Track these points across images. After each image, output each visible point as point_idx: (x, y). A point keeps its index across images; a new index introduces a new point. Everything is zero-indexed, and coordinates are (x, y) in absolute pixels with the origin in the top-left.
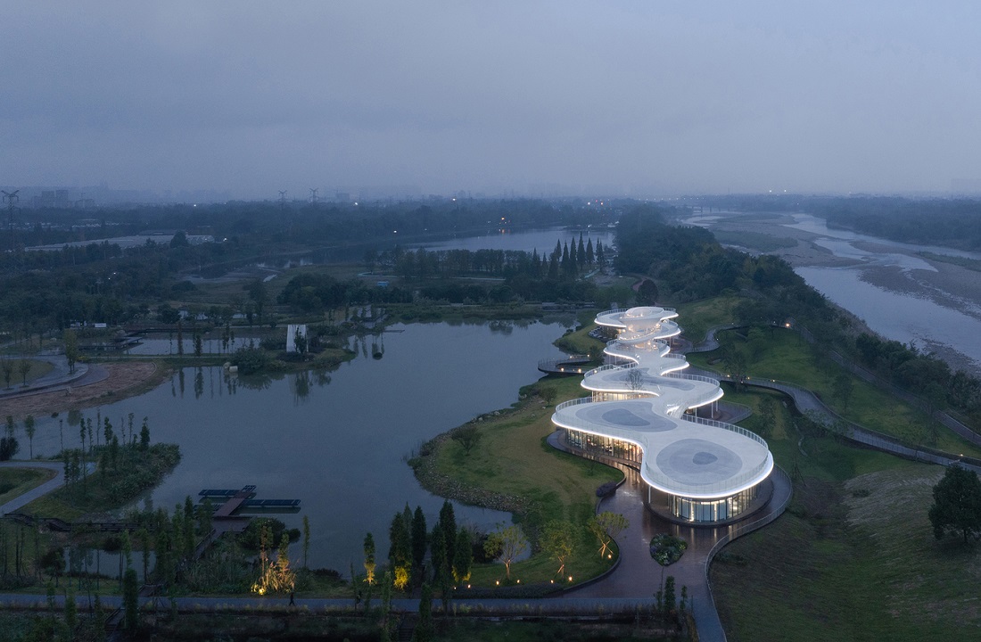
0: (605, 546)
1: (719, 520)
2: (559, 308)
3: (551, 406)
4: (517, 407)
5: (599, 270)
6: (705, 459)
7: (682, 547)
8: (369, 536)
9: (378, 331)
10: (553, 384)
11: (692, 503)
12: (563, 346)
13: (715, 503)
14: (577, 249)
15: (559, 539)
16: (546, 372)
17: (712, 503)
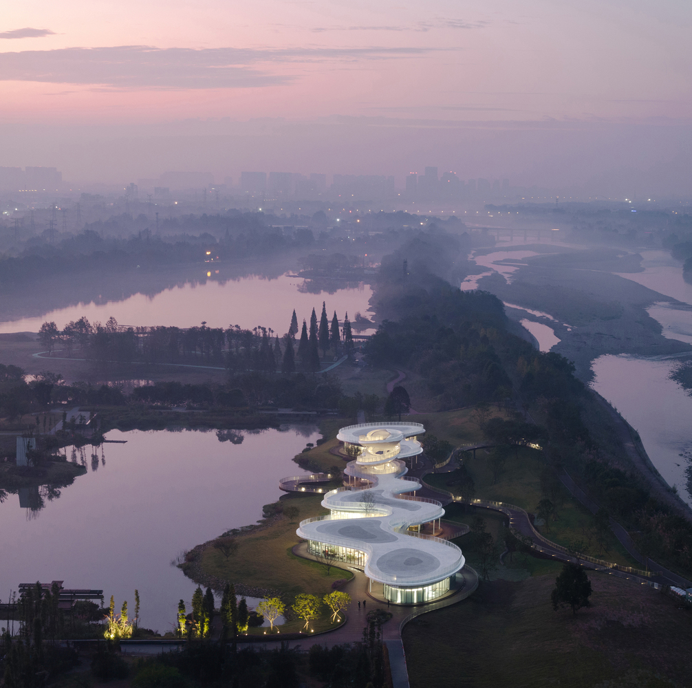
0: (335, 613)
1: (418, 602)
2: (298, 415)
3: (293, 523)
4: (264, 524)
5: (346, 357)
6: (413, 562)
7: (389, 616)
8: (182, 601)
9: (98, 441)
10: (295, 503)
11: (399, 590)
12: (303, 461)
13: (415, 590)
14: (318, 324)
15: (305, 606)
16: (286, 491)
17: (413, 590)
